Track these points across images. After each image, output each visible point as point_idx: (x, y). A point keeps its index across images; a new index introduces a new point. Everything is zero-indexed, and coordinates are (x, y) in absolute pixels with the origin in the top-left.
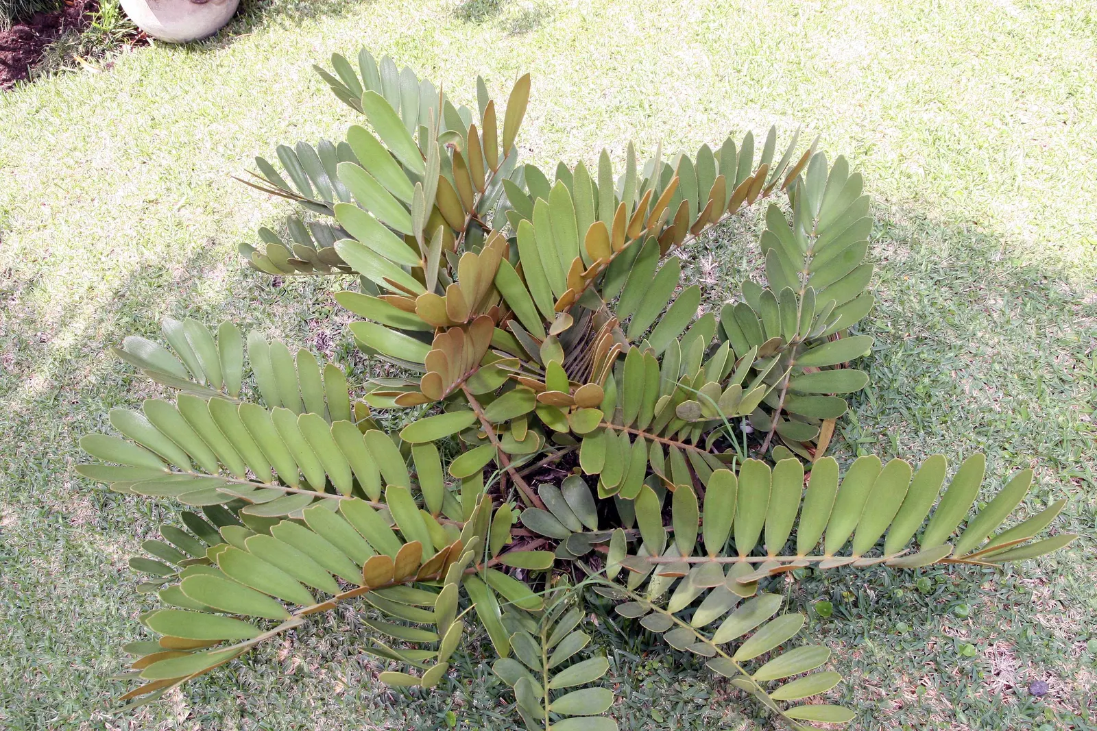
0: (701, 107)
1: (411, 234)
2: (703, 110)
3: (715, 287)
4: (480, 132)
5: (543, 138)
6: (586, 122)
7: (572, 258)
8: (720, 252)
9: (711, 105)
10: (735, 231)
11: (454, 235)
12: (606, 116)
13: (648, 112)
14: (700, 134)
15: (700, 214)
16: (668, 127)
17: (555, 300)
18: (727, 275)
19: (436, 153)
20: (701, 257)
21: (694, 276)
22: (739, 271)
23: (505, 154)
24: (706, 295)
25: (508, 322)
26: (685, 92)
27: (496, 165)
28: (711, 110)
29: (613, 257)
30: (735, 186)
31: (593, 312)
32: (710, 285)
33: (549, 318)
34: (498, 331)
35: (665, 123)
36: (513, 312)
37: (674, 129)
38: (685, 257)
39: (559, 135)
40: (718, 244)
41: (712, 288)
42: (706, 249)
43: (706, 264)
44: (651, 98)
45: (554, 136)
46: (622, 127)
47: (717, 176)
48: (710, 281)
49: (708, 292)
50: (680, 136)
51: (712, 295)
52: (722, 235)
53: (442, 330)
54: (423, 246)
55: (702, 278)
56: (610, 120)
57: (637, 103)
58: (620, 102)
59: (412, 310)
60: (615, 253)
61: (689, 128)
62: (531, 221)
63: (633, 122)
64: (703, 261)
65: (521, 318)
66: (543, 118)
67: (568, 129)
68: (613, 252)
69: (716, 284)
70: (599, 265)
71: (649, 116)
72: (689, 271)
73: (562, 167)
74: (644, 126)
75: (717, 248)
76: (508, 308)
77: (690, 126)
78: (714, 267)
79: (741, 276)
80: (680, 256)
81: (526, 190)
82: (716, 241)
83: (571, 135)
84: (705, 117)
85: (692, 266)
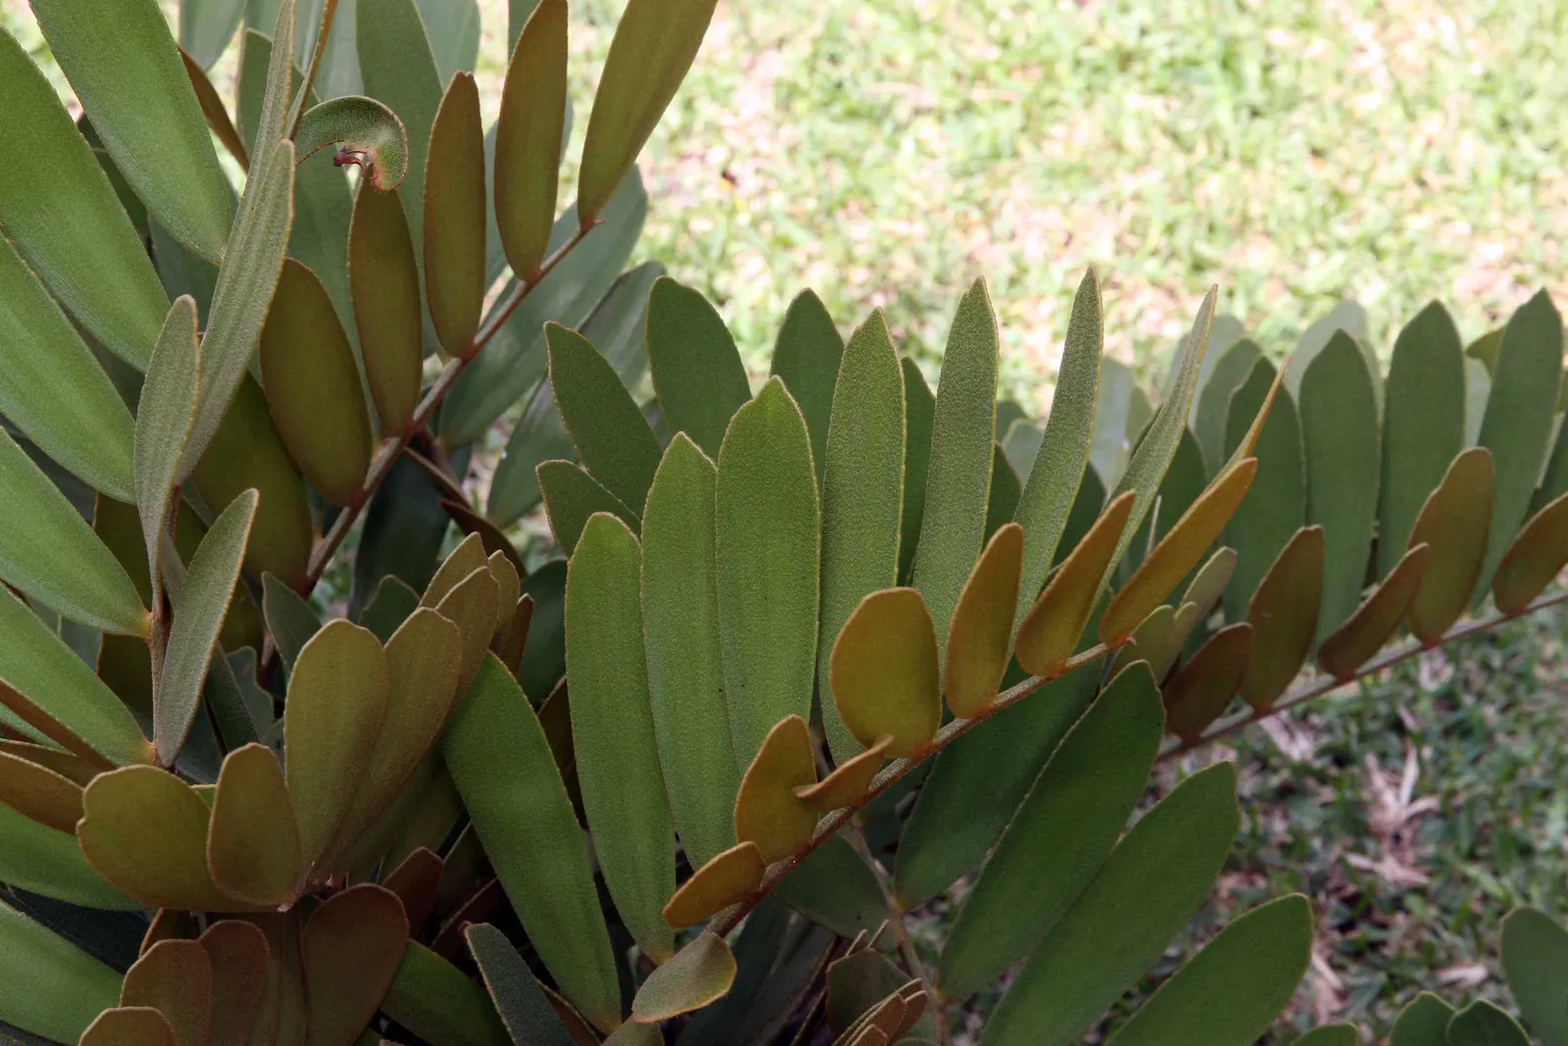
0: (1485, 113)
1: (121, 494)
2: (1490, 123)
3: (1413, 902)
4: (490, 110)
5: (788, 133)
6: (979, 94)
7: (783, 715)
8: (1459, 752)
9: (1533, 109)
10: (1540, 673)
11: (315, 516)
12: (1072, 85)
13: (1255, 95)
14: (1462, 227)
15: (1374, 590)
16: (1328, 172)
17: (684, 871)
18: (1472, 857)
19: (283, 184)
20: (1371, 760)
21: (1328, 839)
22: (1526, 851)
23: (586, 211)
24: (1364, 932)
25: (468, 931)
26: (1424, 32)
27: (540, 254)
28: (1528, 128)
29: (945, 733)
30: (1539, 497)
31: (840, 942)
32: (1392, 891)
33: (646, 940)
34: (425, 958)
35: (1317, 153)
36: (498, 886)
37: (1352, 185)
38: (1300, 748)
39: (859, 130)
40: (1452, 718)
41: (1397, 904)
42: (1398, 727)
43: (1388, 797)
44: (1278, 37)
45: (841, 134)
46: (1133, 141)
47: (1470, 445)
48: (1392, 871)
49: (1378, 916)
50: (1374, 216)
51: (1394, 936)
52: (1479, 680)
53: (180, 924)
54: (162, 552)
55: (1360, 850)
56: (1088, 105)
57: (1213, 47)
58: (1143, 32)
59: (62, 820)
60: (957, 724)
61: (1415, 192)
62: (636, 527)
63: (1186, 126)
64: (1379, 780)
65: (530, 921)
66: (801, 49)
67: (902, 112)
68: (948, 718)
69: (1419, 891)
70: (883, 759)
71: (1255, 113)
72: (1308, 816)
73: (807, 312)
74: (1226, 155)
75: (1447, 732)
76: (483, 868)
77: (1422, 183)
78: (1422, 815)
79: (1532, 873)
80: (1281, 741)
81: (644, 389)
82: (1448, 700)
83: (907, 143)
84: (1493, 153)
85: (1327, 794)
